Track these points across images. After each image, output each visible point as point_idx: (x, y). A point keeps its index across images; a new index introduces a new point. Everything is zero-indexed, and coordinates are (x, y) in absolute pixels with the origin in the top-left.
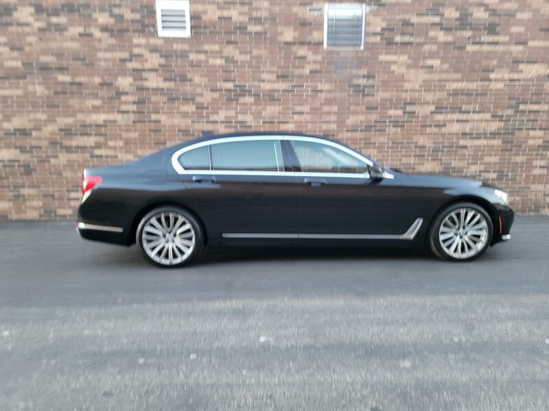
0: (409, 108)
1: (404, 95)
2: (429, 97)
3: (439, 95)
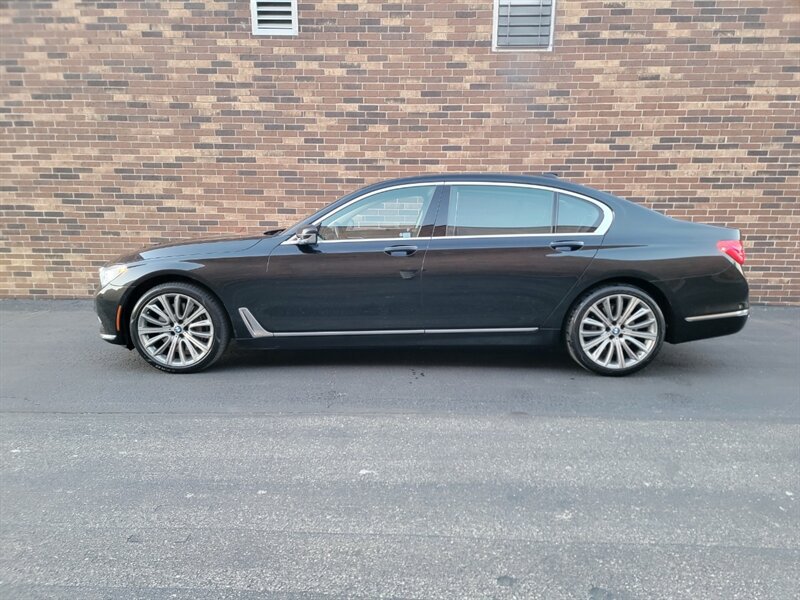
0: (619, 141)
1: (612, 121)
2: (652, 123)
3: (667, 120)
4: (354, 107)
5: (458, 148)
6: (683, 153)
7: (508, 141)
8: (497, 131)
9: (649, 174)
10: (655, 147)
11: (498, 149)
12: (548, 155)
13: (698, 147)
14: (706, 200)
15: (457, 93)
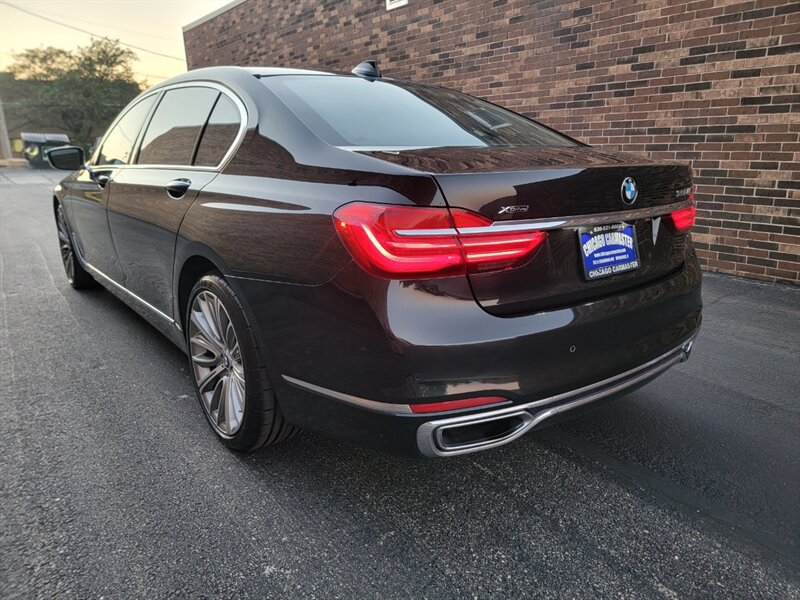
0: (642, 59)
1: (635, 35)
2: (679, 31)
3: (699, 24)
4: (435, 57)
5: (499, 84)
6: (719, 66)
7: (537, 73)
8: (530, 64)
9: (676, 97)
10: (684, 62)
11: (529, 81)
12: (570, 84)
13: (741, 55)
14: (750, 129)
15: (500, 30)
